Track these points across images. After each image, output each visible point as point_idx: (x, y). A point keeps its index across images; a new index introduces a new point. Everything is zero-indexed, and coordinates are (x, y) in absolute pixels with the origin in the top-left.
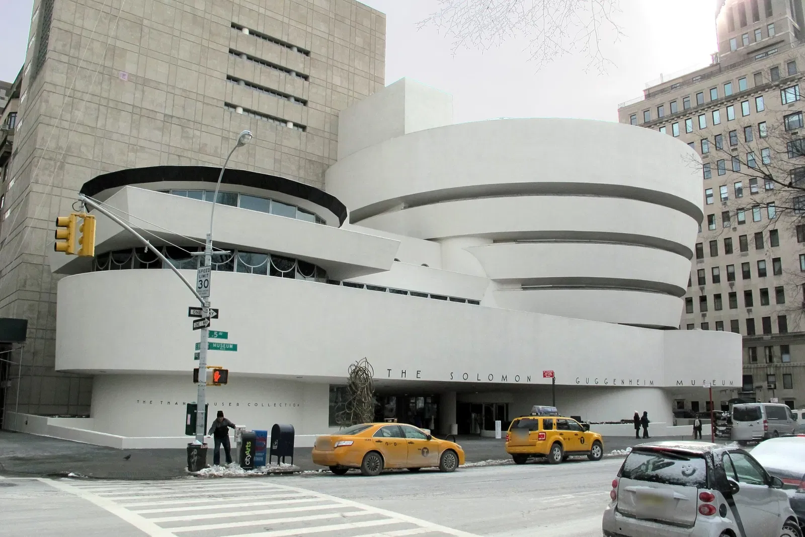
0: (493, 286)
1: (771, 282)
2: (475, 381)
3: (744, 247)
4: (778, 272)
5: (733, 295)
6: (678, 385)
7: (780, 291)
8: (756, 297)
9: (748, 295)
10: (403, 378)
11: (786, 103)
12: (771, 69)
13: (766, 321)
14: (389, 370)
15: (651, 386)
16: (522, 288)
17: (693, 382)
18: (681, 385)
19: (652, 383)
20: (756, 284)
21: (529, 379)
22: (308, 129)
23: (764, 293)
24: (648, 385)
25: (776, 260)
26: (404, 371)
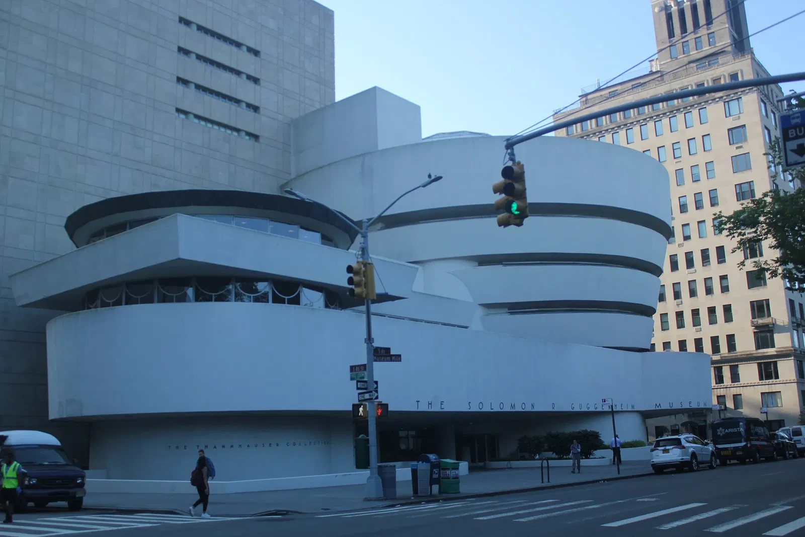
0: (480, 311)
1: (718, 300)
2: (489, 410)
3: (690, 263)
4: (725, 289)
5: (680, 315)
6: (657, 408)
7: (727, 309)
8: (704, 316)
9: (695, 313)
10: (430, 410)
11: (730, 116)
12: (714, 80)
13: (715, 340)
14: (418, 401)
15: (633, 410)
16: (509, 313)
17: (671, 404)
18: (659, 408)
19: (633, 407)
20: (703, 302)
21: (533, 406)
22: (261, 140)
23: (712, 311)
24: (630, 409)
25: (723, 278)
26: (430, 403)
